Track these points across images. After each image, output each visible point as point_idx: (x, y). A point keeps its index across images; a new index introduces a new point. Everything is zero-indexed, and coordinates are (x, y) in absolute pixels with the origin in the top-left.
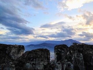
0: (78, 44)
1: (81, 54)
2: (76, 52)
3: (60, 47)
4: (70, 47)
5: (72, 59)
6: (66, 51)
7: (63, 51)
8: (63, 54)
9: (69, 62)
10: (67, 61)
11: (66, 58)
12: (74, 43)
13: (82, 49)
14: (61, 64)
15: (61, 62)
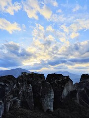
0: (27, 74)
1: (30, 86)
2: (24, 83)
3: (4, 79)
4: (17, 78)
5: (20, 93)
6: (12, 84)
7: (8, 85)
8: (7, 88)
9: (16, 98)
10: (12, 97)
11: (12, 93)
12: (22, 73)
13: (31, 79)
14: (3, 104)
15: (3, 100)
